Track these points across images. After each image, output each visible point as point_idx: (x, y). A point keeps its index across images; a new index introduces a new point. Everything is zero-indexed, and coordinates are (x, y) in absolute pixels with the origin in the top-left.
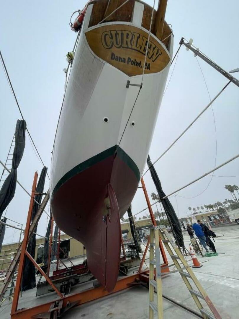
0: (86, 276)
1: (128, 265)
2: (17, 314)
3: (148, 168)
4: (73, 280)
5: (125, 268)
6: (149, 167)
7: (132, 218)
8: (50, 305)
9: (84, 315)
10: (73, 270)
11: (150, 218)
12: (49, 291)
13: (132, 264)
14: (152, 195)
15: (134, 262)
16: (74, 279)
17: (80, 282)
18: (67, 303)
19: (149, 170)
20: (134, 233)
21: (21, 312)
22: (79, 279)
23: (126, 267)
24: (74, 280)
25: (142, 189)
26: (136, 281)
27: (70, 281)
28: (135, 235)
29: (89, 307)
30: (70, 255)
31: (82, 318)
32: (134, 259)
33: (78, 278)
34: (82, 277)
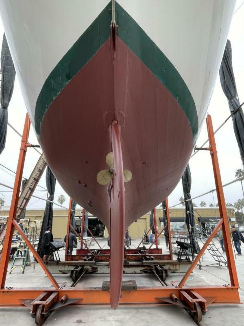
0: (107, 267)
1: (171, 268)
2: (3, 292)
3: (230, 114)
4: (89, 268)
5: (163, 271)
6: (232, 112)
7: (191, 201)
8: (40, 294)
9: (80, 322)
10: (98, 255)
11: (218, 207)
12: (60, 272)
13: (178, 267)
14: (237, 173)
15: (180, 265)
16: (91, 266)
17: (98, 272)
18: (61, 298)
19: (231, 118)
20: (190, 225)
21: (8, 292)
22: (97, 268)
23: (166, 271)
24: (91, 268)
25: (209, 152)
26: (171, 298)
27: (86, 267)
28: (190, 227)
29: (92, 311)
30: (105, 235)
31: (76, 324)
32: (181, 262)
33: (96, 266)
34: (102, 267)
